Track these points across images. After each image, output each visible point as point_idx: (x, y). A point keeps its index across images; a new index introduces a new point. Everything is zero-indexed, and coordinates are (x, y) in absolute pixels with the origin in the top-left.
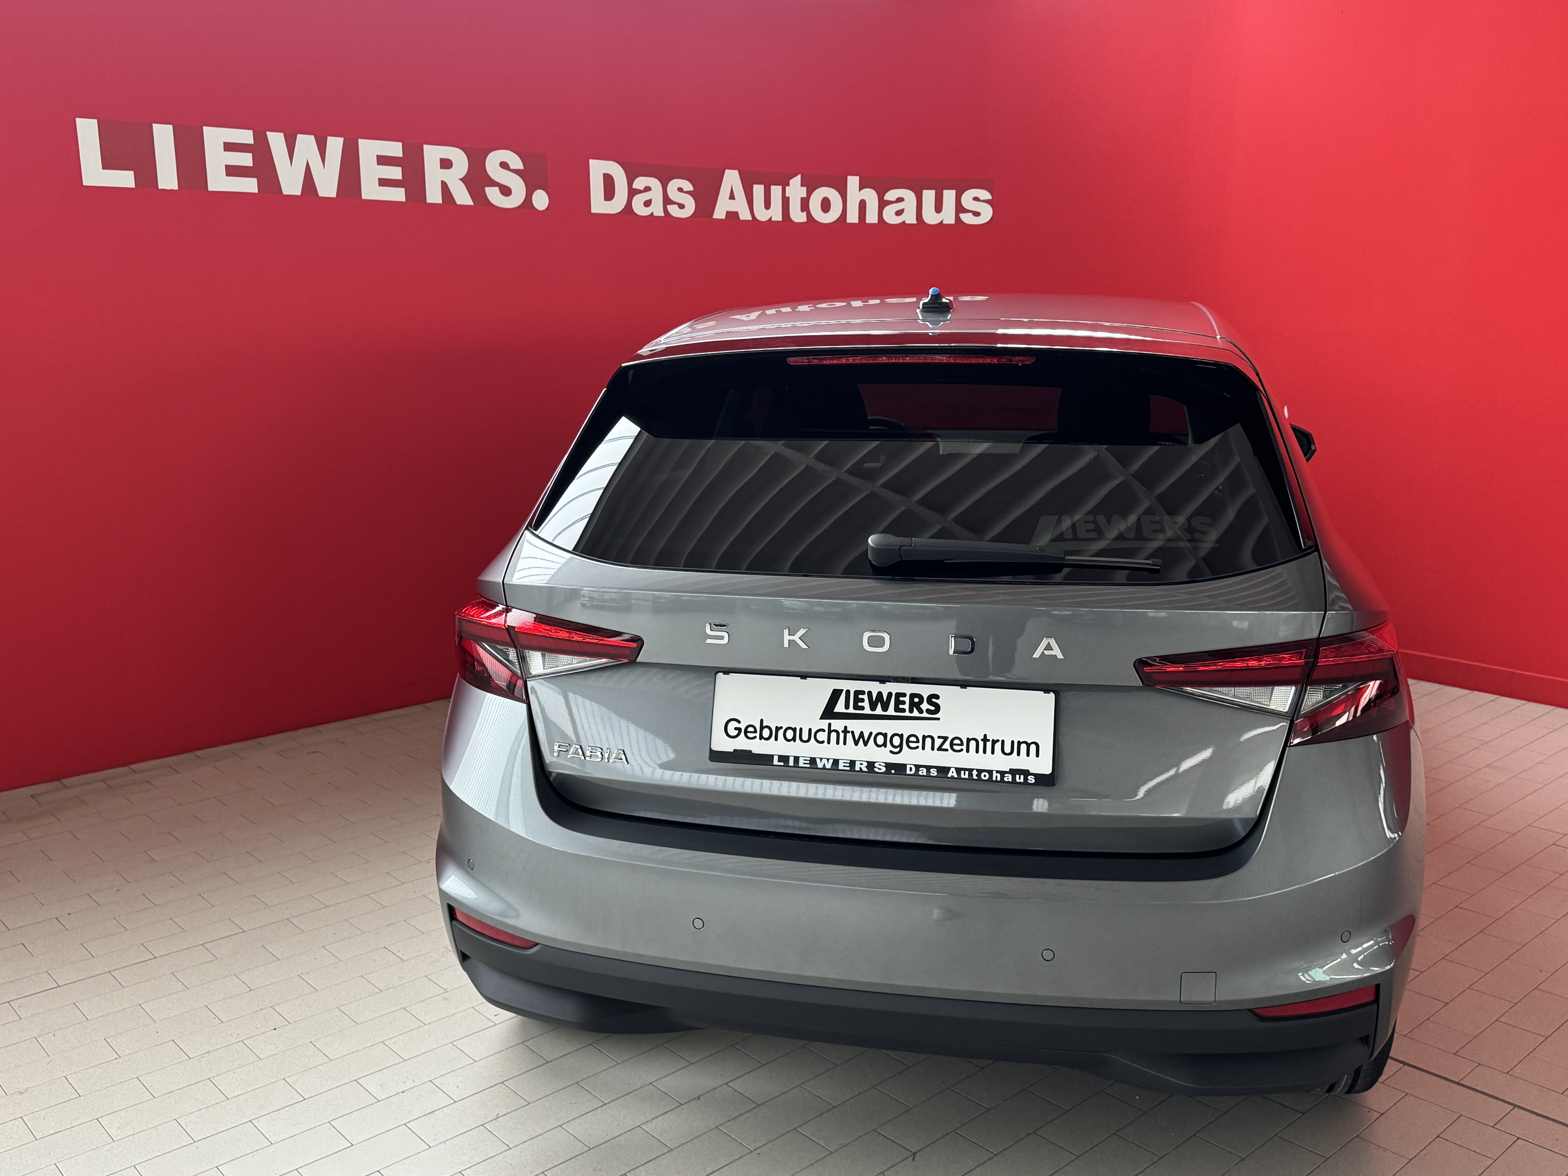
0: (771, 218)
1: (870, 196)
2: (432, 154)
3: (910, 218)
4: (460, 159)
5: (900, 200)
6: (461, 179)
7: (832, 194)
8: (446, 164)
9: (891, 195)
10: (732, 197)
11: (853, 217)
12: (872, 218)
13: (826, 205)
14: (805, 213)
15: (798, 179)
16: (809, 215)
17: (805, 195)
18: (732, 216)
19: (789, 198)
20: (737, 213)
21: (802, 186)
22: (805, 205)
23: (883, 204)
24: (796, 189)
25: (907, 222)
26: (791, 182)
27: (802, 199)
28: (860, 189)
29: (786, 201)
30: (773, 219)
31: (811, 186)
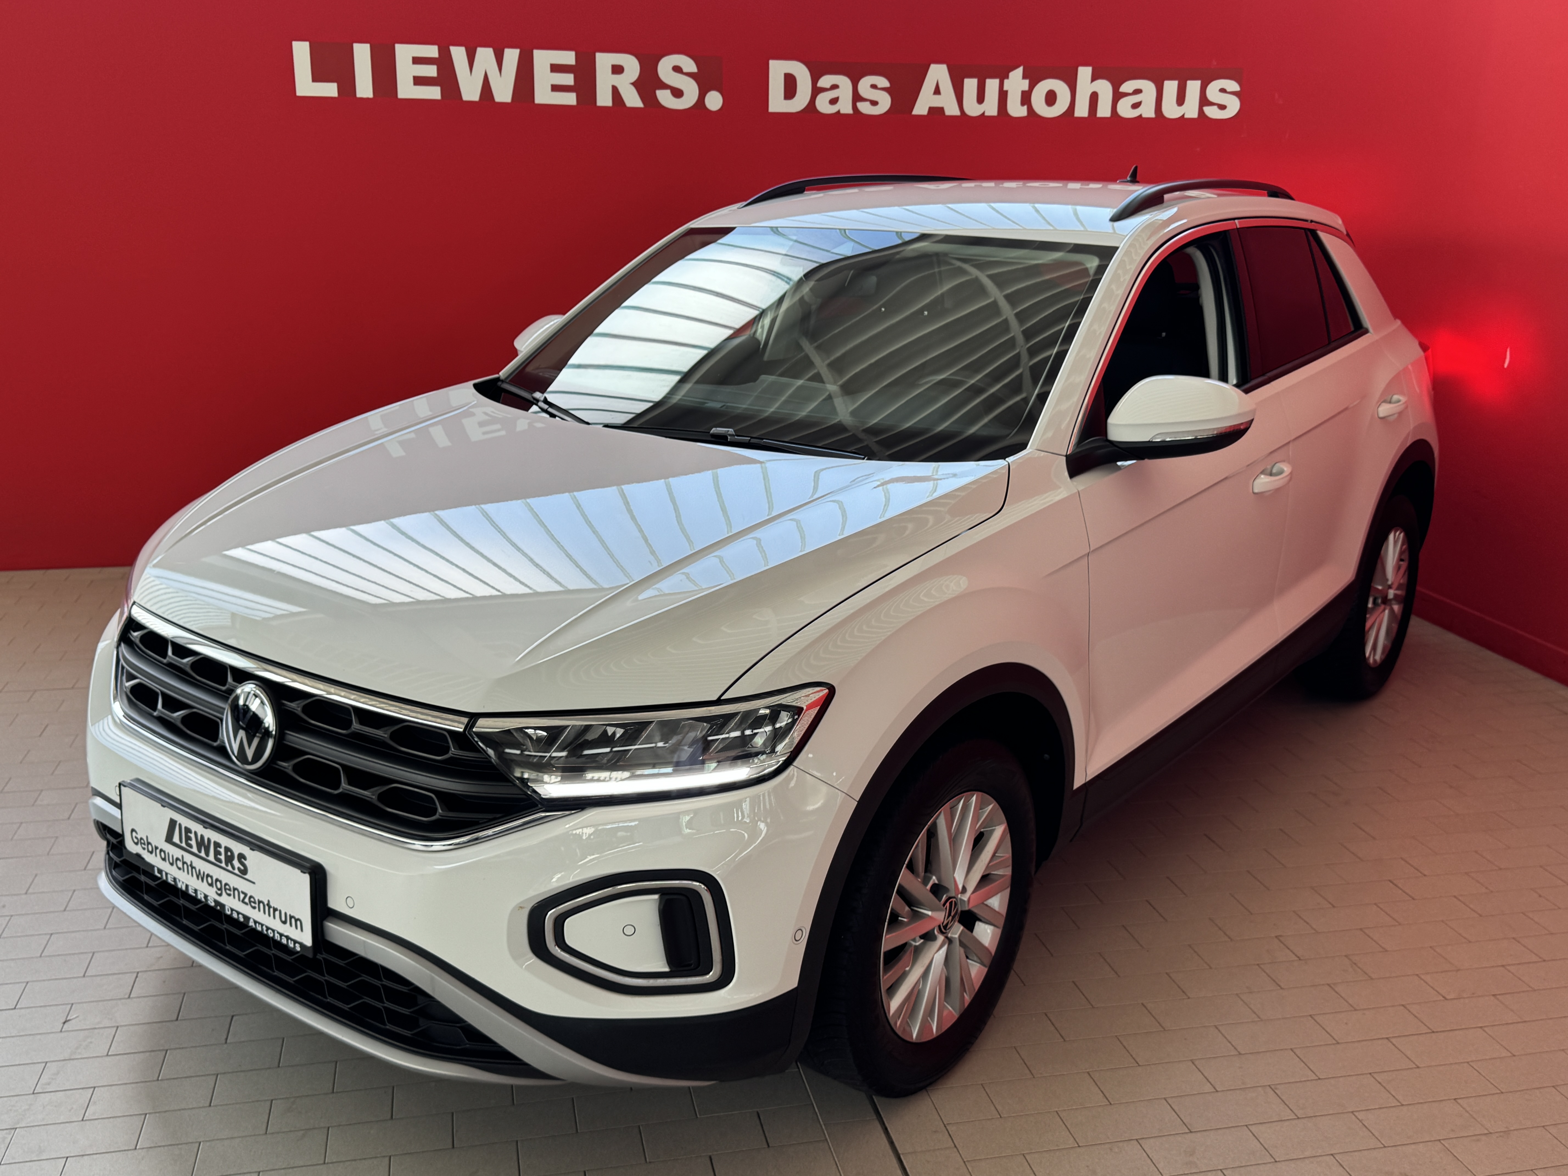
0: (984, 113)
1: (1104, 88)
2: (604, 61)
3: (1147, 111)
4: (632, 65)
5: (1138, 92)
6: (633, 84)
7: (1060, 87)
8: (617, 70)
9: (1128, 87)
10: (937, 91)
11: (1082, 110)
12: (1104, 111)
13: (1051, 98)
14: (1025, 107)
15: (1020, 70)
16: (1030, 110)
17: (1026, 88)
18: (936, 112)
19: (1007, 92)
20: (941, 110)
21: (1024, 77)
22: (1026, 98)
23: (1118, 96)
24: (1016, 81)
25: (1144, 116)
26: (1012, 74)
27: (1023, 93)
28: (1093, 79)
29: (1003, 96)
30: (987, 114)
31: (1033, 78)
